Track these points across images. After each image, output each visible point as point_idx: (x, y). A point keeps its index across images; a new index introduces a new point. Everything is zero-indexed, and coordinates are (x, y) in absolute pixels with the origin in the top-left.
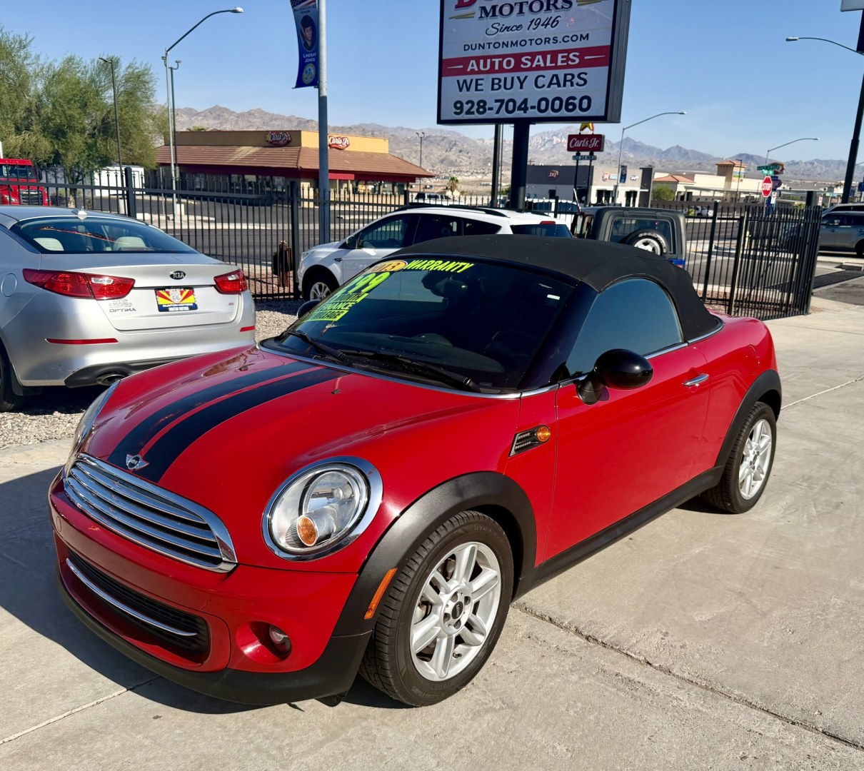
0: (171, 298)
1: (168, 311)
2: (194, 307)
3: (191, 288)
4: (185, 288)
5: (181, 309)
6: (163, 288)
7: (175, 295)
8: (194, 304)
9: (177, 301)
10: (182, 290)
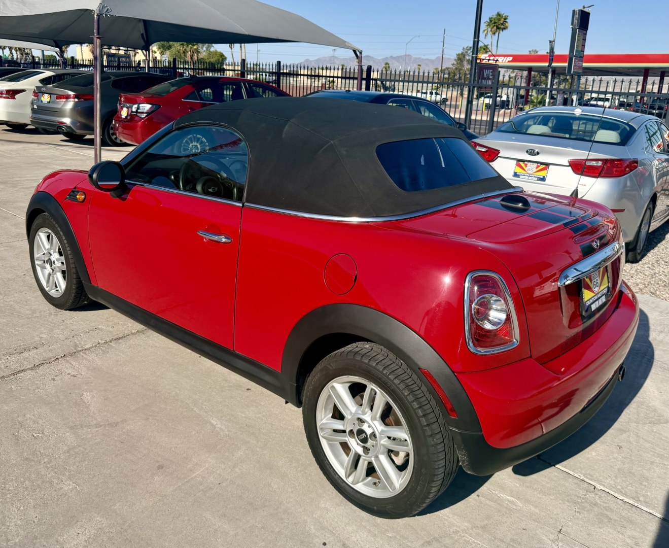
0: (526, 169)
1: (519, 177)
2: (543, 179)
3: (547, 165)
4: (542, 163)
5: (530, 178)
6: (523, 161)
7: (531, 168)
8: (544, 177)
9: (530, 172)
10: (539, 165)
